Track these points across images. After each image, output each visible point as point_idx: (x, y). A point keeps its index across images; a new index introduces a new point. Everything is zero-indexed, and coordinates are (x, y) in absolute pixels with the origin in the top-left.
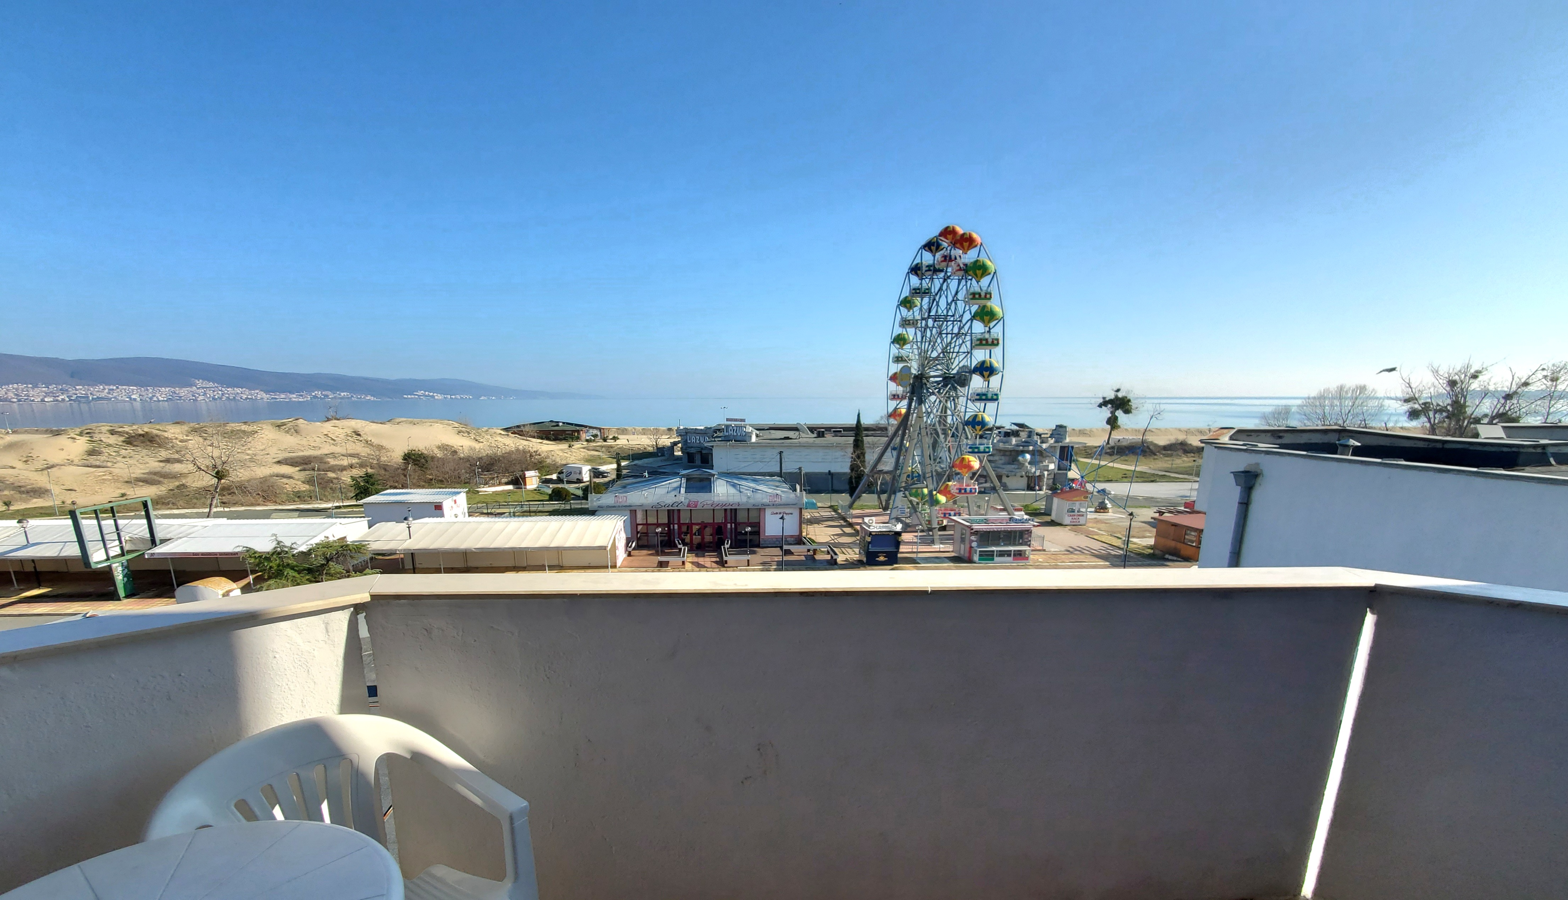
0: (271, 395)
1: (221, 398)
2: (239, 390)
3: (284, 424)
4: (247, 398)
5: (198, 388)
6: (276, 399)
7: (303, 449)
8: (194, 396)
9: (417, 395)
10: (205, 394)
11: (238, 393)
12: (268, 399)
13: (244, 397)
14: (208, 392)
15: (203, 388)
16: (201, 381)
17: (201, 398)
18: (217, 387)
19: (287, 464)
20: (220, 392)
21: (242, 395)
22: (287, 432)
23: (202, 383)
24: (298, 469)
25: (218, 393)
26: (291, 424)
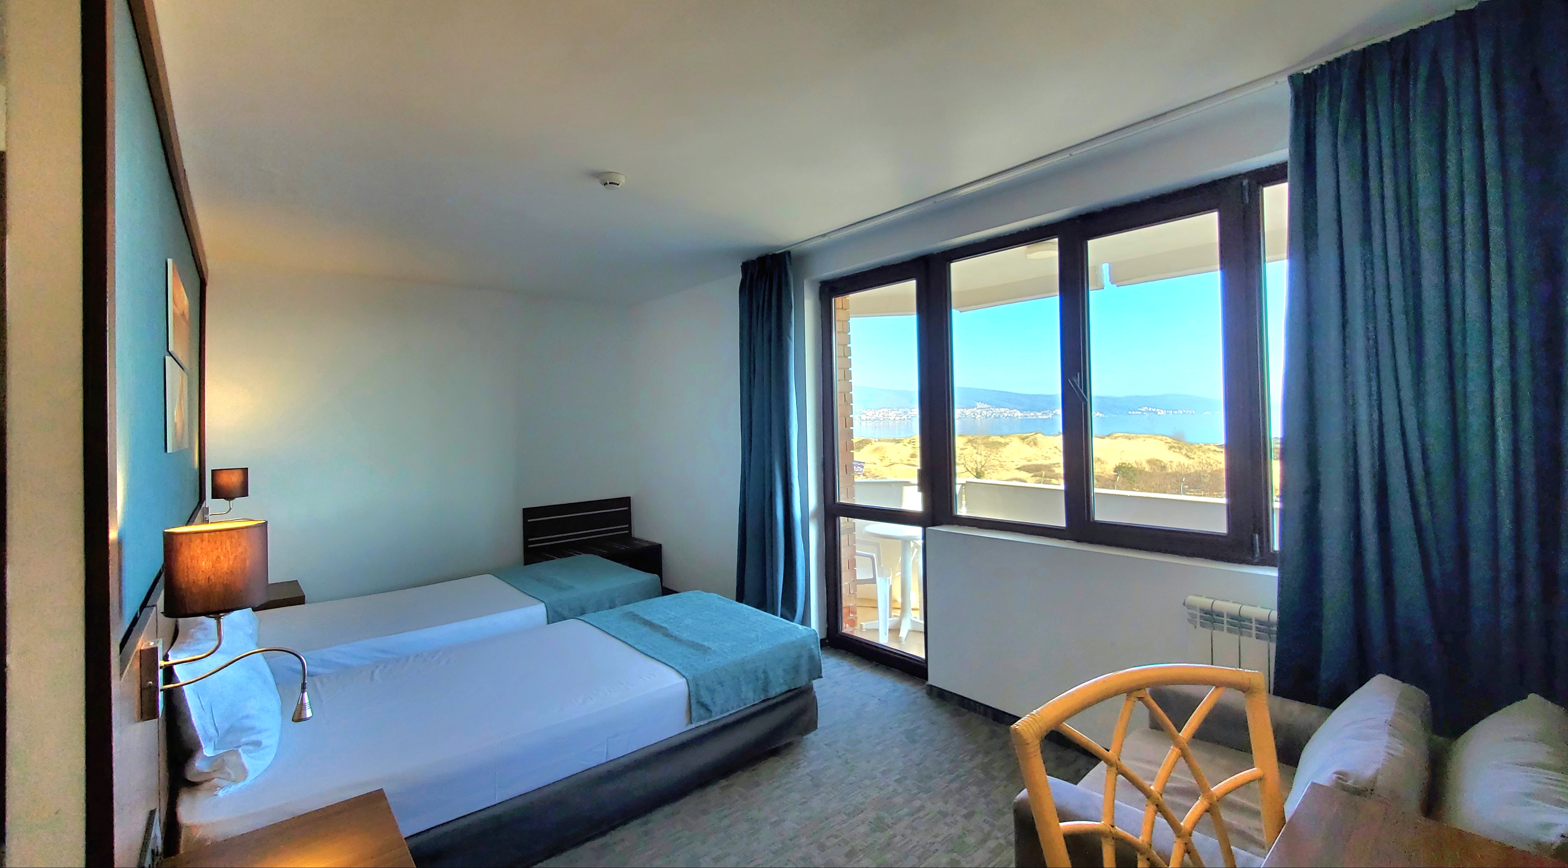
0: (1024, 413)
1: (990, 417)
2: (1002, 410)
3: (1027, 437)
4: (1007, 416)
5: (978, 409)
6: (1027, 416)
7: (1037, 458)
8: (974, 415)
9: (1140, 411)
10: (981, 414)
11: (1002, 412)
12: (1021, 417)
13: (1006, 415)
14: (983, 412)
15: (981, 408)
16: (980, 403)
17: (979, 416)
18: (989, 408)
19: (1024, 471)
20: (991, 412)
21: (1004, 414)
22: (1028, 444)
23: (980, 405)
24: (1032, 474)
25: (989, 413)
26: (1032, 437)
